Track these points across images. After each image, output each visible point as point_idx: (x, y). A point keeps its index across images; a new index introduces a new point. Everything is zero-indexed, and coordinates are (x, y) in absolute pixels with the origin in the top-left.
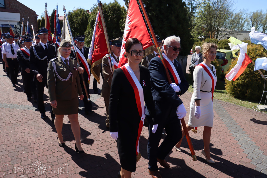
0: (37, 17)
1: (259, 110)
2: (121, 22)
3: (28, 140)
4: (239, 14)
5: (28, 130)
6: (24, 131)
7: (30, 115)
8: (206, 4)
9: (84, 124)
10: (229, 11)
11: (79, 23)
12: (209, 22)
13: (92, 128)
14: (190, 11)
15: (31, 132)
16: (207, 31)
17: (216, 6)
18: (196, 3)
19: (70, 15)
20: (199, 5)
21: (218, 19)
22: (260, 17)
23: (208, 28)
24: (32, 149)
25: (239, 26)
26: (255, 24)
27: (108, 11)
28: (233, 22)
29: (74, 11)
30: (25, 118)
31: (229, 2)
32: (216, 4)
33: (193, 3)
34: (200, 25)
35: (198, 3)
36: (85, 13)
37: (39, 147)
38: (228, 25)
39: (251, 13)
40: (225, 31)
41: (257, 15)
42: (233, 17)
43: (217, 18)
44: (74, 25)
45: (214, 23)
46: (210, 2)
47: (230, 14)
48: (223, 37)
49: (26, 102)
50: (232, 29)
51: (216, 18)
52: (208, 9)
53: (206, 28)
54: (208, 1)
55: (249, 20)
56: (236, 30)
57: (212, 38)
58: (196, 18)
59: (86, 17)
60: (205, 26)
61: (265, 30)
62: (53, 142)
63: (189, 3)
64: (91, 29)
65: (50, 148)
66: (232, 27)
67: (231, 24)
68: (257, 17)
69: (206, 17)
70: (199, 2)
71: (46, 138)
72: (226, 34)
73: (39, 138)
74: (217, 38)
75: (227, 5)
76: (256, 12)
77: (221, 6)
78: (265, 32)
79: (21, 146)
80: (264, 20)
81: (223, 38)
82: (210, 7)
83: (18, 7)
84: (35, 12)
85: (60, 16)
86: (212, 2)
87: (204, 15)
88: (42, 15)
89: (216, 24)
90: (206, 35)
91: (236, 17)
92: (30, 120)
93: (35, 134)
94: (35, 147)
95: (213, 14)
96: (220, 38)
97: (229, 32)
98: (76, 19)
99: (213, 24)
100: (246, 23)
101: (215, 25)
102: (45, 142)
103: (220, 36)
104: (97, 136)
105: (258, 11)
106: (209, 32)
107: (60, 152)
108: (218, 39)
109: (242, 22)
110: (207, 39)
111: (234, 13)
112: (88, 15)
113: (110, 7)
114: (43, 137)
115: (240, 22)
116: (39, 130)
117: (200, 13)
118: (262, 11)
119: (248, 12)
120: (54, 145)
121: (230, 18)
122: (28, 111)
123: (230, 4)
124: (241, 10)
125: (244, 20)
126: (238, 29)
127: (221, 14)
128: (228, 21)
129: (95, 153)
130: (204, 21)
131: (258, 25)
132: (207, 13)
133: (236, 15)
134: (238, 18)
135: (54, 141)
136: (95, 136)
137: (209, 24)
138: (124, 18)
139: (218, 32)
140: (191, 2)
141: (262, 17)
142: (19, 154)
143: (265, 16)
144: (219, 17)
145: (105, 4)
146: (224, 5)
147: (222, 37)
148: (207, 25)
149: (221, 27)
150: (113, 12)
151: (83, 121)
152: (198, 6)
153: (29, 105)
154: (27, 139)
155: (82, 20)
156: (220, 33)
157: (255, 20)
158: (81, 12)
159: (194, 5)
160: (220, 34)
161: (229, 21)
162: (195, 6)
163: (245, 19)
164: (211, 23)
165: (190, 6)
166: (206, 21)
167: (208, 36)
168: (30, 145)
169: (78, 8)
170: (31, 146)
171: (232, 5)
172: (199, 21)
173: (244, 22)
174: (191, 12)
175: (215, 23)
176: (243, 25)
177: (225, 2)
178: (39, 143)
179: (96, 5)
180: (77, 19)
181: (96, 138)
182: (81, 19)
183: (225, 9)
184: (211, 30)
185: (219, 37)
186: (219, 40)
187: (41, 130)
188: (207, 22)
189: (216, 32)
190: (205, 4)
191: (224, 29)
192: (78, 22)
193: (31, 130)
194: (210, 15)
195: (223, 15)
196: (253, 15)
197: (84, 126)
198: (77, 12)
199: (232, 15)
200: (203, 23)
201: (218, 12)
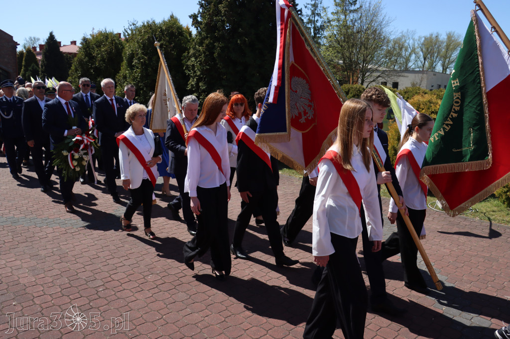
0: (17, 47)
1: (439, 209)
2: (185, 57)
3: (20, 280)
4: (400, 39)
5: (18, 262)
6: (9, 265)
7: (20, 235)
8: (341, 22)
9: (126, 246)
10: (383, 34)
11: (103, 60)
12: (348, 54)
13: (141, 253)
14: (313, 34)
15: (25, 265)
16: (344, 72)
17: (359, 26)
18: (322, 19)
19: (86, 43)
20: (328, 24)
21: (363, 49)
22: (436, 46)
23: (346, 66)
24: (30, 296)
25: (401, 60)
26: (428, 58)
27: (160, 35)
28: (389, 53)
29: (92, 36)
30: (9, 241)
31: (382, 19)
32: (359, 21)
33: (317, 20)
34: (332, 60)
35: (326, 21)
36: (114, 40)
37: (42, 291)
38: (382, 60)
39: (420, 38)
40: (376, 70)
41: (431, 42)
42: (390, 45)
43: (361, 46)
44: (95, 62)
45: (357, 55)
46: (347, 19)
47: (384, 39)
48: (374, 81)
49: (8, 211)
50: (389, 67)
51: (359, 46)
52: (344, 31)
53: (342, 64)
54: (344, 17)
55: (418, 50)
56: (396, 68)
57: (354, 83)
58: (324, 47)
59: (116, 47)
60: (341, 62)
61: (446, 69)
62: (69, 281)
63: (309, 19)
64: (128, 70)
65: (64, 292)
66: (389, 63)
67: (387, 57)
68: (432, 46)
69: (342, 46)
70: (328, 19)
71: (54, 274)
72: (379, 76)
73: (43, 275)
74: (362, 84)
75: (377, 24)
76: (428, 36)
77: (367, 26)
78: (446, 72)
79: (7, 292)
80: (443, 50)
81: (374, 84)
82: (348, 27)
84: (12, 37)
85: (62, 45)
86: (351, 18)
87: (339, 41)
88: (25, 42)
89: (360, 58)
90: (342, 78)
91: (395, 44)
92: (19, 243)
93: (33, 268)
94: (35, 291)
95: (354, 40)
96: (368, 83)
97: (383, 72)
98: (97, 51)
99: (354, 59)
100: (413, 57)
101: (358, 59)
102: (55, 281)
103: (369, 80)
104: (152, 266)
105: (432, 35)
106: (347, 73)
107: (85, 298)
108: (365, 86)
109: (407, 53)
110: (344, 85)
111: (392, 37)
112: (121, 44)
113: (164, 28)
114: (50, 274)
115: (403, 54)
116: (39, 262)
117: (330, 37)
118: (438, 34)
119: (416, 37)
120: (72, 286)
121: (384, 47)
122: (14, 227)
123: (384, 22)
124: (404, 33)
125: (410, 51)
126: (400, 67)
127: (368, 39)
128: (381, 53)
129: (151, 295)
130: (338, 52)
131: (435, 60)
132: (343, 38)
133: (396, 42)
134: (399, 46)
135: (71, 278)
136: (149, 267)
137: (348, 58)
138: (190, 48)
139: (364, 72)
140: (312, 18)
141: (440, 46)
142: (3, 307)
143: (445, 44)
144: (364, 45)
145: (154, 22)
146: (373, 24)
147: (372, 82)
148: (344, 61)
149: (368, 63)
150: (170, 39)
151: (122, 241)
152: (325, 25)
153: (16, 216)
154: (17, 278)
155: (109, 53)
156: (368, 74)
157: (428, 50)
158: (108, 38)
159: (319, 24)
160: (368, 76)
161: (383, 52)
162: (321, 26)
163: (412, 49)
164: (350, 56)
165: (311, 25)
166: (341, 53)
167: (347, 79)
168: (24, 290)
169: (101, 30)
170: (28, 290)
171: (387, 24)
172: (329, 53)
173: (410, 55)
174: (314, 37)
175: (357, 57)
176: (408, 60)
177: (375, 18)
178: (42, 285)
179: (134, 24)
180: (100, 50)
181: (150, 270)
182: (107, 51)
183: (375, 31)
184: (351, 69)
185: (367, 81)
186: (366, 88)
187: (44, 260)
188: (343, 54)
189: (361, 72)
190: (338, 21)
191: (376, 67)
192: (102, 56)
193: (23, 261)
194: (348, 42)
195: (371, 41)
196: (424, 41)
197: (126, 250)
198: (99, 38)
199: (388, 41)
200: (336, 57)
201: (363, 36)
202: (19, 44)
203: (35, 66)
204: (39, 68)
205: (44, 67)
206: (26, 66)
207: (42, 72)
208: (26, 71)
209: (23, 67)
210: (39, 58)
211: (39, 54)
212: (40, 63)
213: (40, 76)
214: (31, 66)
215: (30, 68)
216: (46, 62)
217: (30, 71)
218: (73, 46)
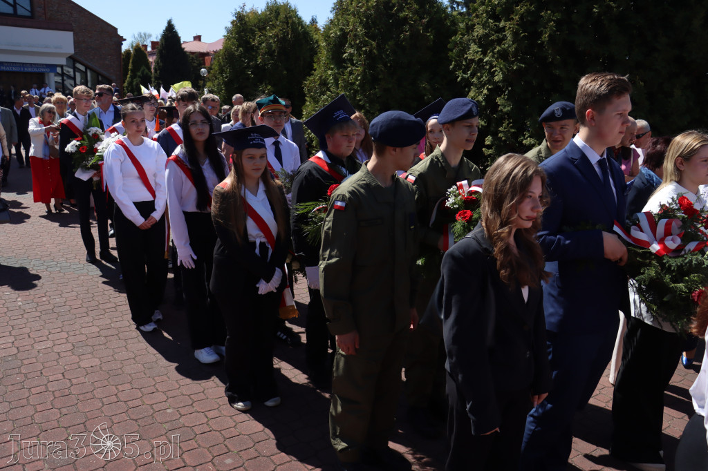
0: (122, 44)
83: (68, 14)
84: (116, 29)
85: (182, 42)
88: (133, 40)
202: (125, 40)
203: (146, 71)
204: (151, 72)
205: (158, 72)
206: (134, 71)
207: (156, 78)
208: (133, 77)
209: (129, 73)
210: (151, 59)
211: (151, 54)
212: (153, 67)
213: (153, 84)
214: (141, 70)
215: (139, 74)
216: (161, 64)
217: (139, 77)
218: (197, 42)
